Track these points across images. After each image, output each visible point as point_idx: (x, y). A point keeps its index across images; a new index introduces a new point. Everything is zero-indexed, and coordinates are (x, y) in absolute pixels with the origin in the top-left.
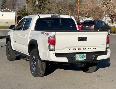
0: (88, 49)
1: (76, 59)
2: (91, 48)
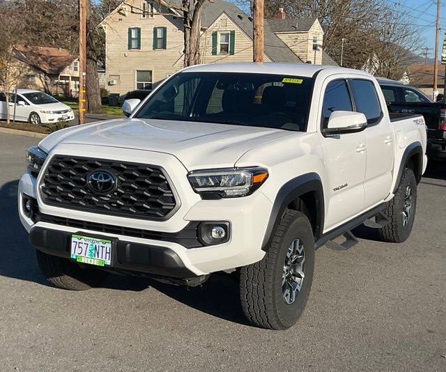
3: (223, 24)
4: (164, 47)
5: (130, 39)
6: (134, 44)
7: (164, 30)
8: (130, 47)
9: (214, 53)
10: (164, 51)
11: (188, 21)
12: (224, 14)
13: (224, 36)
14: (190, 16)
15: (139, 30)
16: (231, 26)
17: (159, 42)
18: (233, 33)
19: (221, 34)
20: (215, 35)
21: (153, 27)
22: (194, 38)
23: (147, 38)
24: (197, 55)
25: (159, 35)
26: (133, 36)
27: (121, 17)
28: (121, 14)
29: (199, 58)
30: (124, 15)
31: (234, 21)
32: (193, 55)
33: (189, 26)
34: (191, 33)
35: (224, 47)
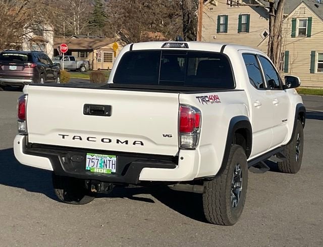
0: (118, 141)
1: (89, 169)
2: (127, 142)
3: (302, 12)
4: (247, 30)
5: (219, 24)
6: (222, 28)
7: (248, 16)
8: (218, 31)
9: (293, 36)
10: (247, 34)
11: (273, 10)
12: (303, 4)
13: (303, 22)
14: (275, 6)
15: (226, 17)
16: (309, 13)
17: (243, 27)
18: (310, 19)
19: (300, 20)
20: (294, 21)
21: (239, 14)
22: (278, 24)
23: (233, 24)
24: (280, 38)
25: (243, 21)
26: (222, 22)
27: (212, 6)
28: (212, 4)
29: (281, 41)
30: (215, 5)
31: (311, 9)
32: (276, 37)
33: (274, 14)
34: (275, 20)
35: (301, 30)
